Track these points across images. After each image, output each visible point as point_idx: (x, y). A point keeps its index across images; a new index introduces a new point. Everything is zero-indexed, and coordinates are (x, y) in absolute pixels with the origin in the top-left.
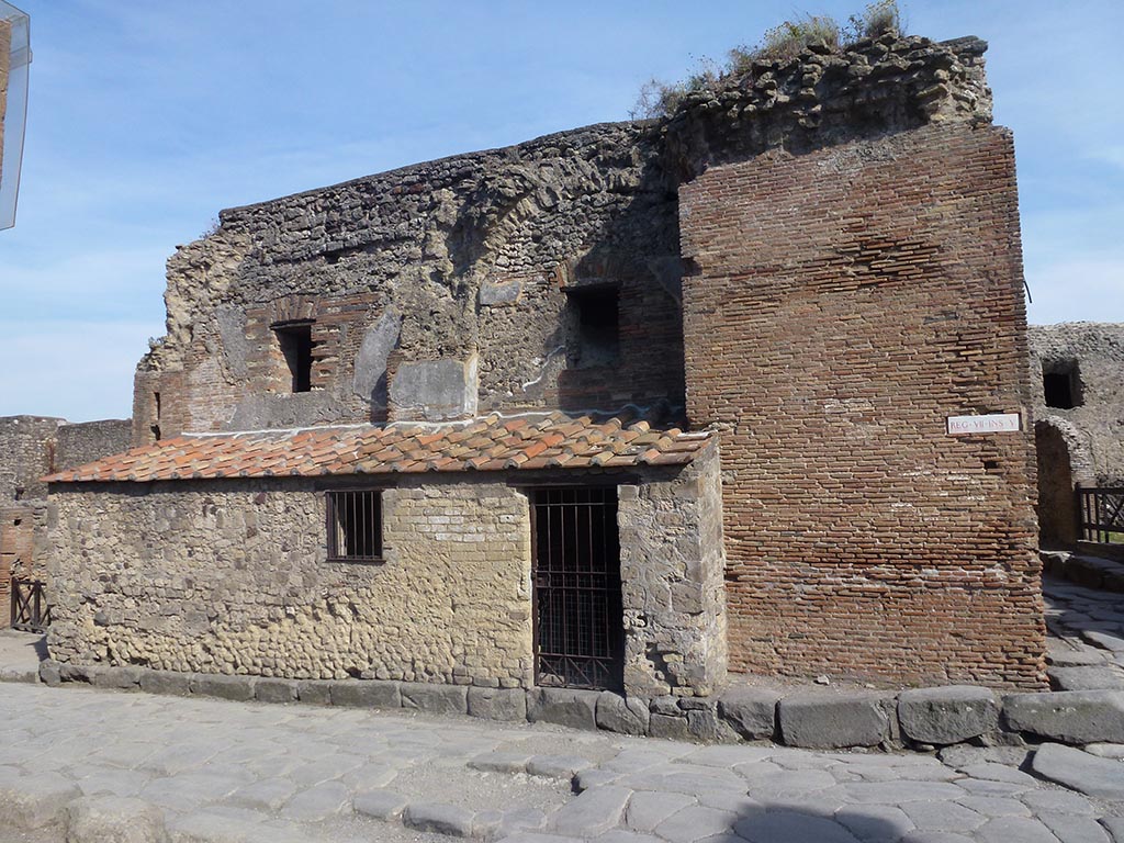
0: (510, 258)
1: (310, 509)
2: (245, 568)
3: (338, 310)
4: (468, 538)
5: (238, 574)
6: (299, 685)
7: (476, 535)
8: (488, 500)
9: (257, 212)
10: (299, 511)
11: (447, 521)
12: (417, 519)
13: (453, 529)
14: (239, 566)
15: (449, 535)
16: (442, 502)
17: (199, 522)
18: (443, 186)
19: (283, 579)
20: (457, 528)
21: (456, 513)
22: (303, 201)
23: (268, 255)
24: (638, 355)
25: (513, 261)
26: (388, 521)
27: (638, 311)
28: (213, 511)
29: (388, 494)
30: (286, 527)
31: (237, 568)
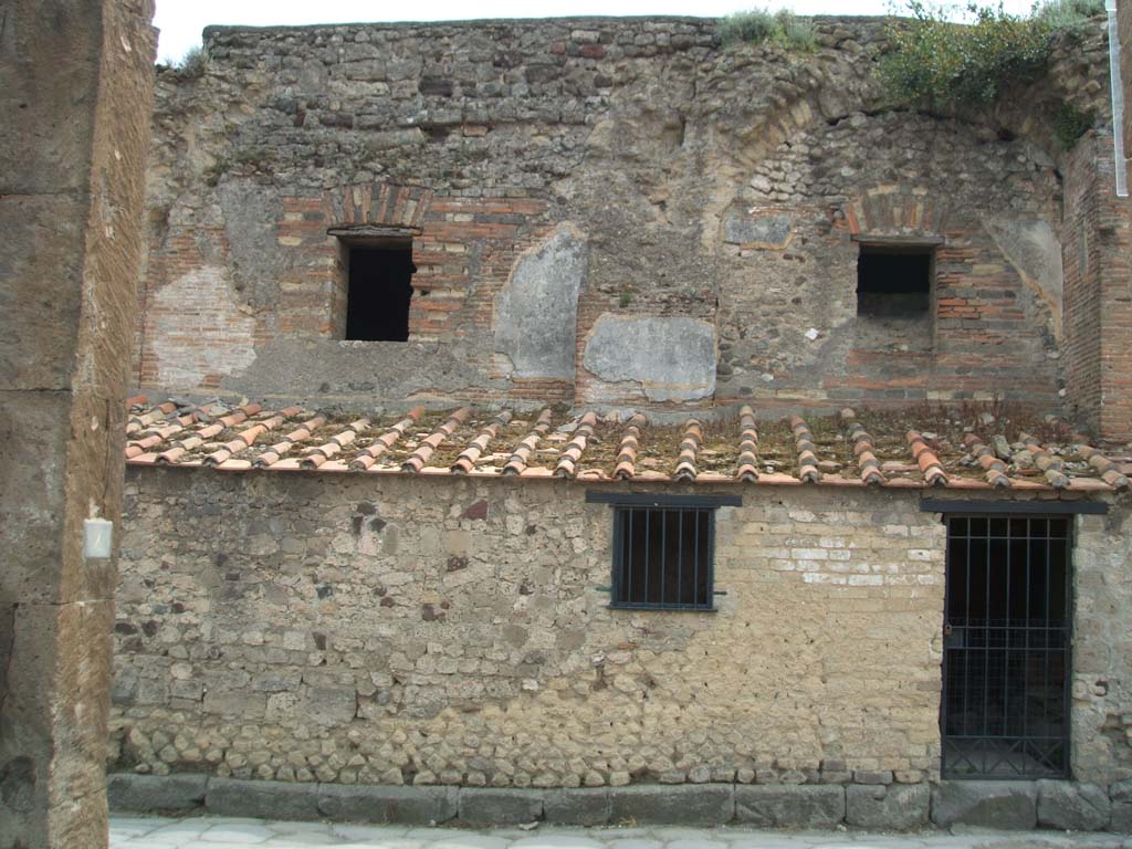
0: (774, 180)
1: (573, 531)
2: (441, 618)
3: (467, 218)
4: (854, 581)
5: (425, 630)
6: (546, 796)
7: (868, 576)
8: (890, 529)
9: (283, 39)
10: (555, 532)
11: (823, 555)
12: (775, 552)
13: (834, 568)
14: (428, 613)
15: (825, 576)
16: (817, 529)
17: (344, 543)
18: (640, 55)
19: (518, 637)
20: (840, 567)
21: (840, 545)
22: (380, 36)
23: (309, 112)
24: (966, 340)
25: (776, 186)
26: (722, 553)
27: (966, 282)
28: (378, 525)
29: (723, 514)
30: (526, 557)
31: (425, 618)
